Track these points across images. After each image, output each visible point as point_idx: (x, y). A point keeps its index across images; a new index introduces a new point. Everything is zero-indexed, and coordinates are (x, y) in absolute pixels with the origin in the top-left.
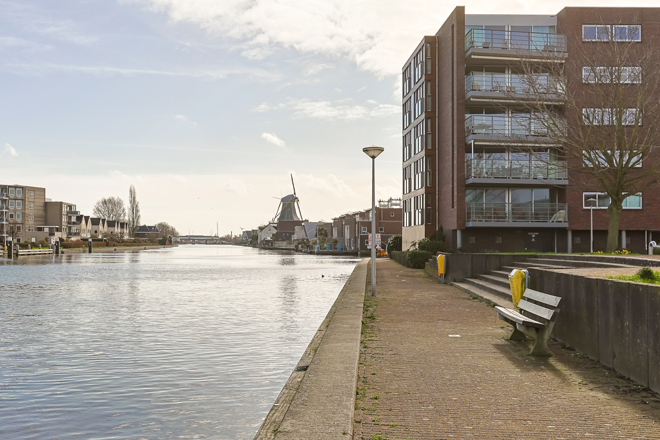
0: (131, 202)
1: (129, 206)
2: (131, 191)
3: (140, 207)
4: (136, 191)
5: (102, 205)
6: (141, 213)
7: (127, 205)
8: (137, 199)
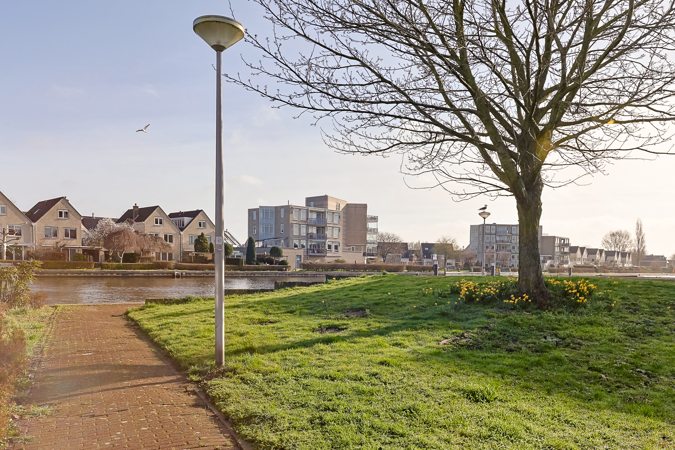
0: (637, 233)
1: (636, 237)
2: (638, 224)
3: (646, 238)
4: (643, 224)
5: (610, 237)
6: (646, 244)
7: (633, 237)
8: (644, 231)
